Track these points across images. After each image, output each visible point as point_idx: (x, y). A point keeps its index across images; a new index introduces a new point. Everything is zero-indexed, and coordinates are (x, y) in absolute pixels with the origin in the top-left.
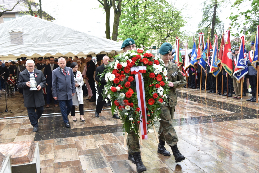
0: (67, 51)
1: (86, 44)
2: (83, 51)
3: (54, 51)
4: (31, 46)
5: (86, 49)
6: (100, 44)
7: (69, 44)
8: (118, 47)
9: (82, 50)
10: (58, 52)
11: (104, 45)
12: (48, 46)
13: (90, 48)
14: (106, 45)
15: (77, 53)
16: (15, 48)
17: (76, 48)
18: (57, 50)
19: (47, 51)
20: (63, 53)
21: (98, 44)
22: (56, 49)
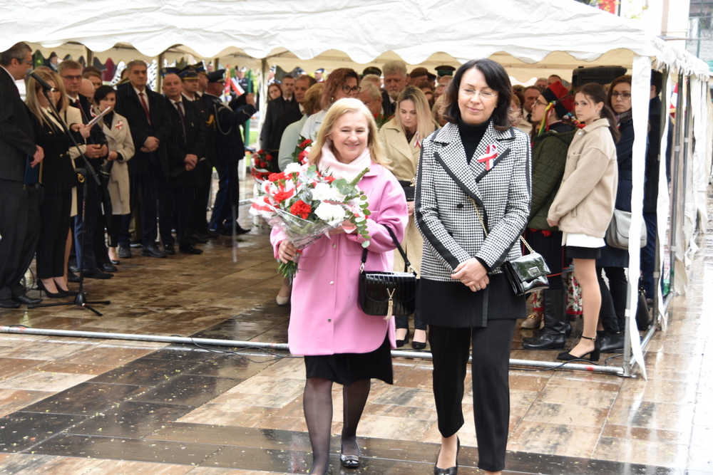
0: (322, 42)
1: (419, 9)
2: (401, 47)
3: (261, 37)
4: (159, 8)
5: (413, 35)
6: (490, 17)
7: (336, 9)
8: (588, 32)
9: (394, 42)
10: (279, 45)
11: (508, 22)
12: (234, 13)
13: (433, 31)
14: (520, 22)
15: (371, 56)
16: (91, 10)
17: (367, 32)
18: (273, 33)
19: (226, 35)
20: (298, 51)
21: (479, 15)
22: (272, 29)
